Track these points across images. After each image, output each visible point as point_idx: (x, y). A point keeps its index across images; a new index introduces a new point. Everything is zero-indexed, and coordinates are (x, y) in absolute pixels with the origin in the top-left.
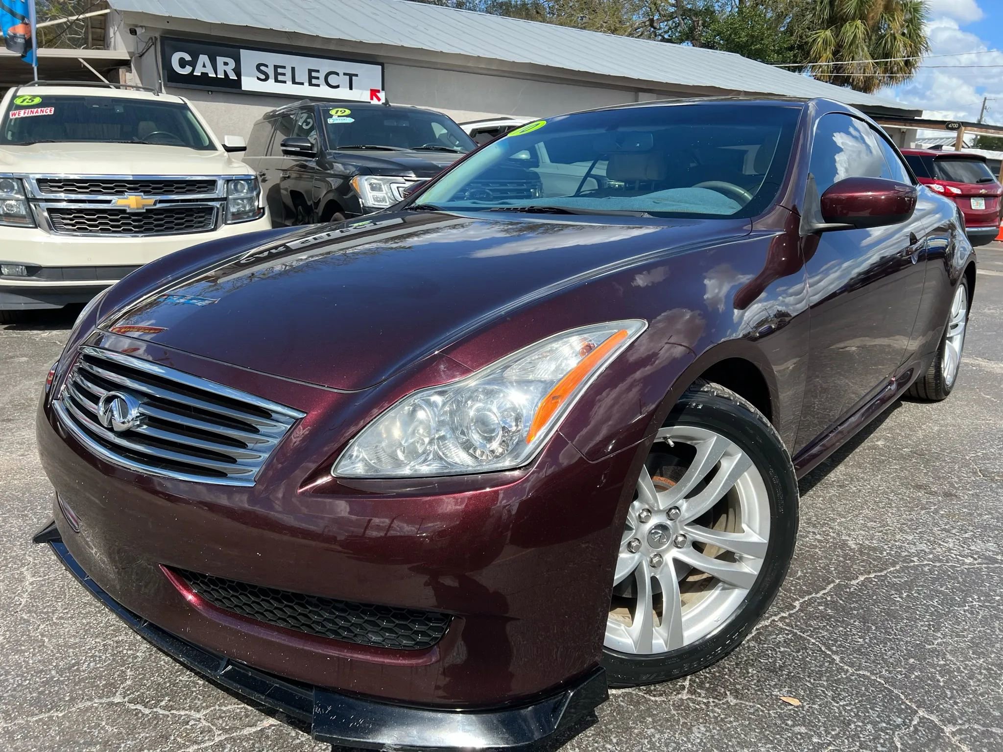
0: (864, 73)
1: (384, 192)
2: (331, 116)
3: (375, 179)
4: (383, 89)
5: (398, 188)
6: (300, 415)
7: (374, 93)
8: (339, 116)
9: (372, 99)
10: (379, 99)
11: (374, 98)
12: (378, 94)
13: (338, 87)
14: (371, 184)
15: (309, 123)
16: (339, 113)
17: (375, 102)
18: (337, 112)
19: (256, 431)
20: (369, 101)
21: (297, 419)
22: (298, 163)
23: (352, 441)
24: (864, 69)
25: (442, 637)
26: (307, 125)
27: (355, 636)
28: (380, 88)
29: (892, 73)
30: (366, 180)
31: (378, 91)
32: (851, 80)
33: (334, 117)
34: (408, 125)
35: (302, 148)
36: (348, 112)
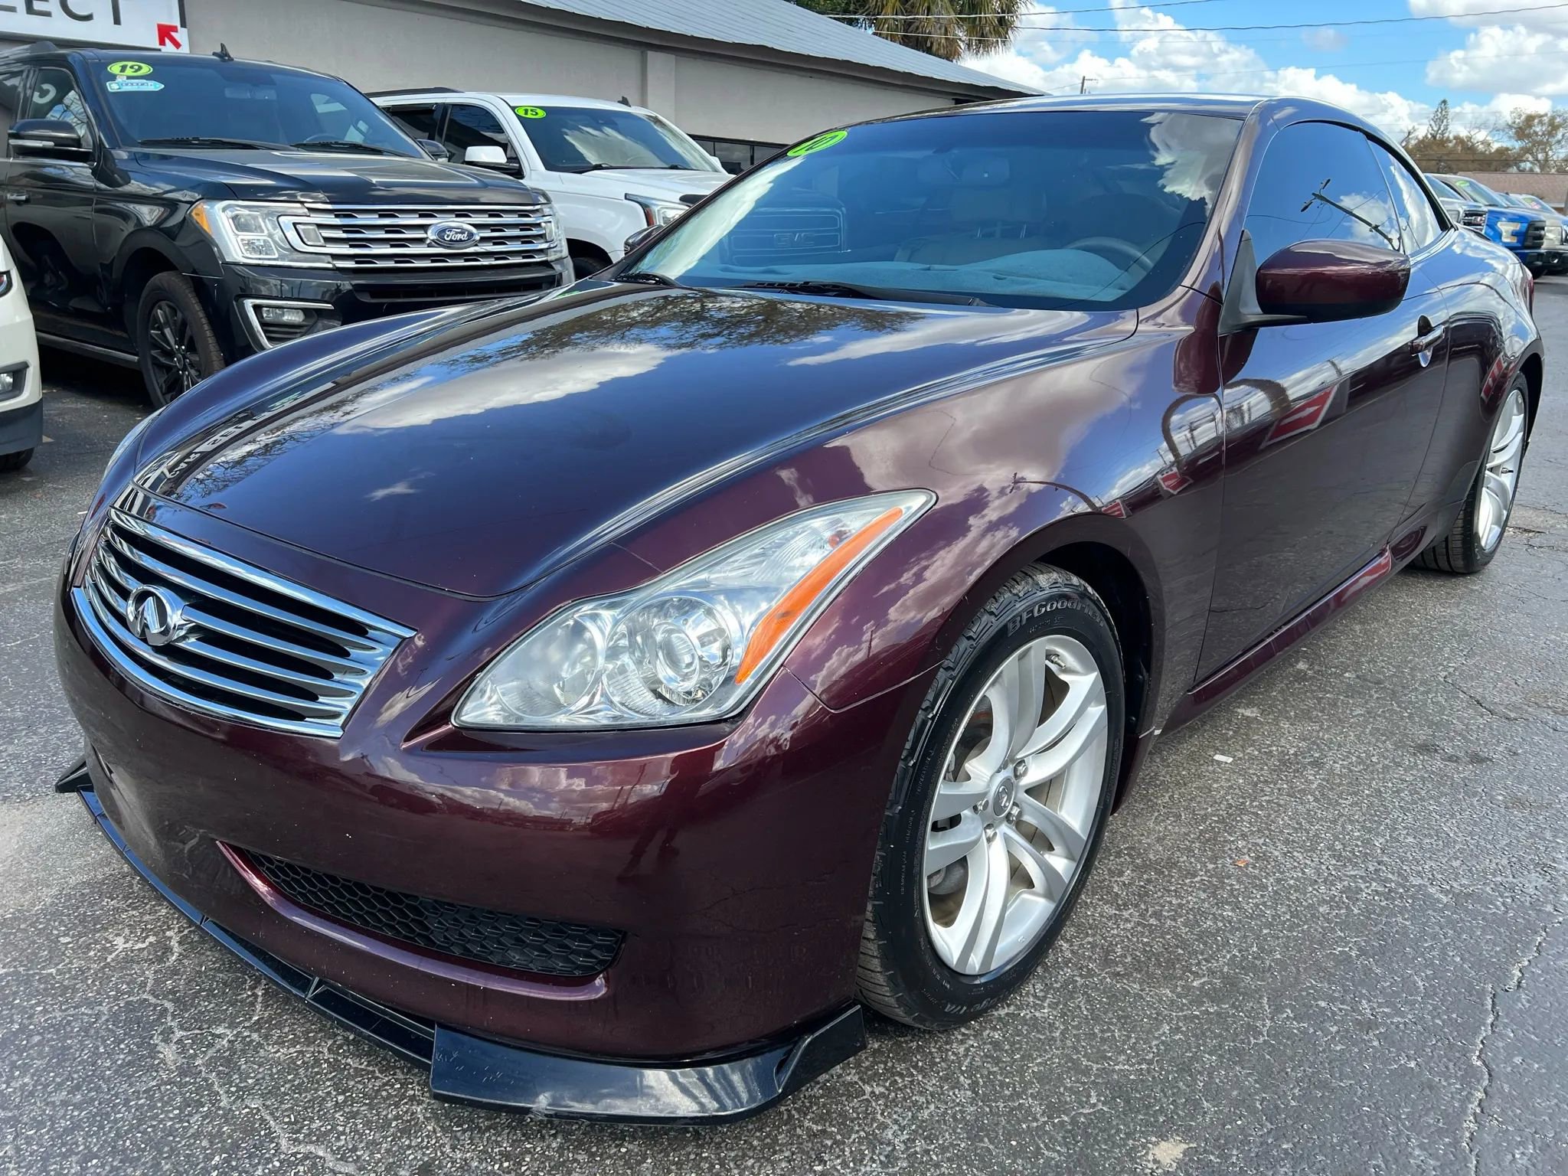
0: (946, 34)
1: (266, 232)
2: (113, 77)
3: (241, 208)
4: (183, 24)
5: (295, 224)
6: (407, 633)
7: (165, 32)
8: (129, 78)
9: (162, 43)
10: (177, 45)
11: (167, 41)
12: (173, 34)
13: (89, 18)
14: (235, 218)
15: (48, 92)
16: (129, 72)
17: (169, 49)
18: (123, 69)
19: (345, 654)
20: (158, 46)
21: (404, 639)
22: (29, 170)
23: (480, 675)
24: (946, 29)
25: (614, 959)
26: (41, 96)
27: (492, 953)
28: (177, 22)
29: (983, 36)
30: (224, 210)
31: (175, 29)
32: (929, 44)
33: (119, 80)
34: (274, 97)
35: (58, 141)
36: (146, 69)
